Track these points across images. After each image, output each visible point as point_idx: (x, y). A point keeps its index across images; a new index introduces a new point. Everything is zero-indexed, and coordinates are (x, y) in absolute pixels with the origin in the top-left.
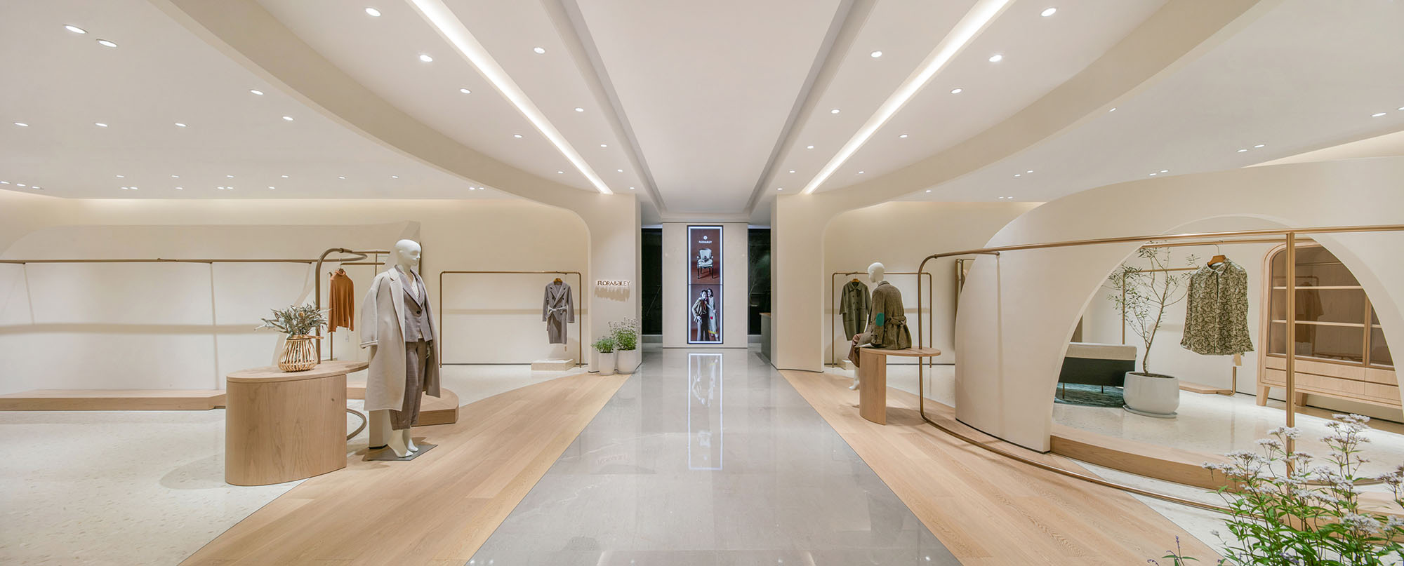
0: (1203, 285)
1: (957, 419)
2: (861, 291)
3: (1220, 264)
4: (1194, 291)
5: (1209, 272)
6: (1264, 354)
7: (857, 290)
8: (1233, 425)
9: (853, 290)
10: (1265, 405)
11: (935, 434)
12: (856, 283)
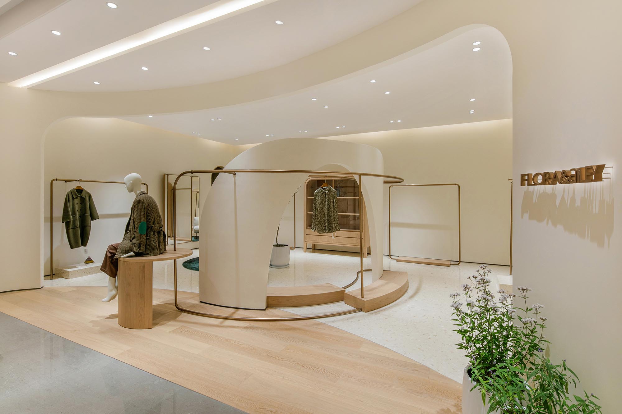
0: (320, 198)
1: (201, 302)
2: (84, 198)
3: (325, 187)
4: (316, 201)
5: (322, 191)
6: (306, 228)
7: (81, 197)
8: (295, 265)
9: (77, 198)
10: (306, 252)
11: (196, 321)
12: (80, 191)
